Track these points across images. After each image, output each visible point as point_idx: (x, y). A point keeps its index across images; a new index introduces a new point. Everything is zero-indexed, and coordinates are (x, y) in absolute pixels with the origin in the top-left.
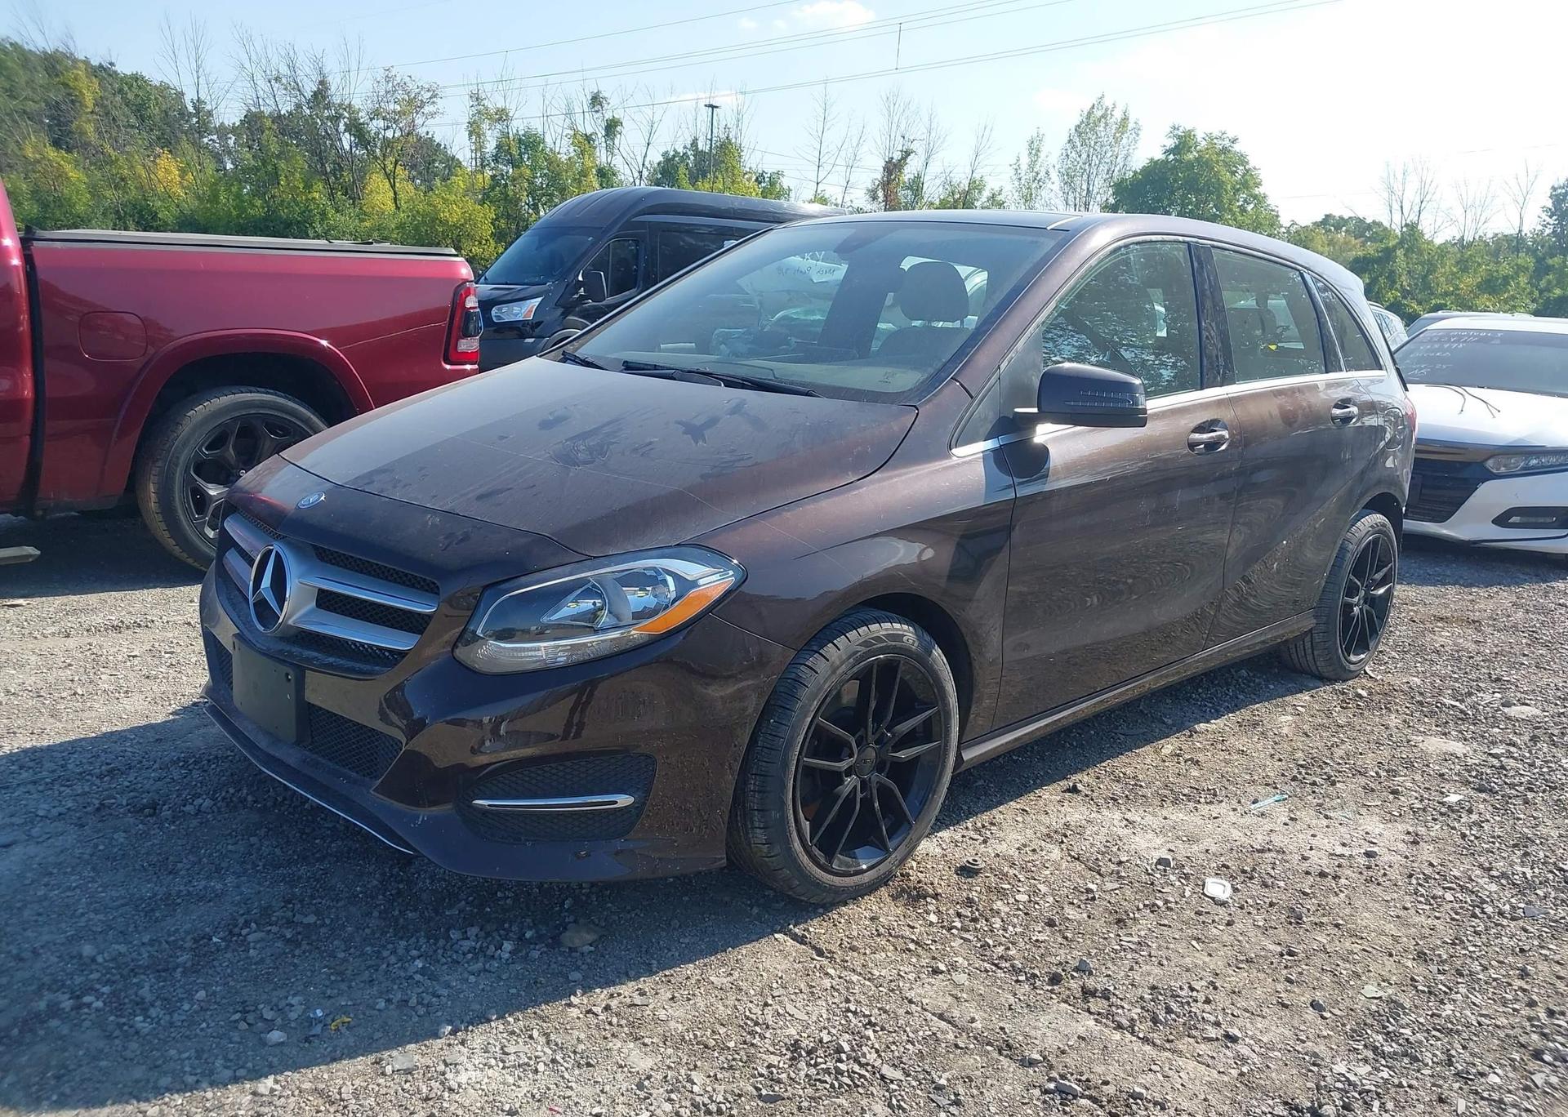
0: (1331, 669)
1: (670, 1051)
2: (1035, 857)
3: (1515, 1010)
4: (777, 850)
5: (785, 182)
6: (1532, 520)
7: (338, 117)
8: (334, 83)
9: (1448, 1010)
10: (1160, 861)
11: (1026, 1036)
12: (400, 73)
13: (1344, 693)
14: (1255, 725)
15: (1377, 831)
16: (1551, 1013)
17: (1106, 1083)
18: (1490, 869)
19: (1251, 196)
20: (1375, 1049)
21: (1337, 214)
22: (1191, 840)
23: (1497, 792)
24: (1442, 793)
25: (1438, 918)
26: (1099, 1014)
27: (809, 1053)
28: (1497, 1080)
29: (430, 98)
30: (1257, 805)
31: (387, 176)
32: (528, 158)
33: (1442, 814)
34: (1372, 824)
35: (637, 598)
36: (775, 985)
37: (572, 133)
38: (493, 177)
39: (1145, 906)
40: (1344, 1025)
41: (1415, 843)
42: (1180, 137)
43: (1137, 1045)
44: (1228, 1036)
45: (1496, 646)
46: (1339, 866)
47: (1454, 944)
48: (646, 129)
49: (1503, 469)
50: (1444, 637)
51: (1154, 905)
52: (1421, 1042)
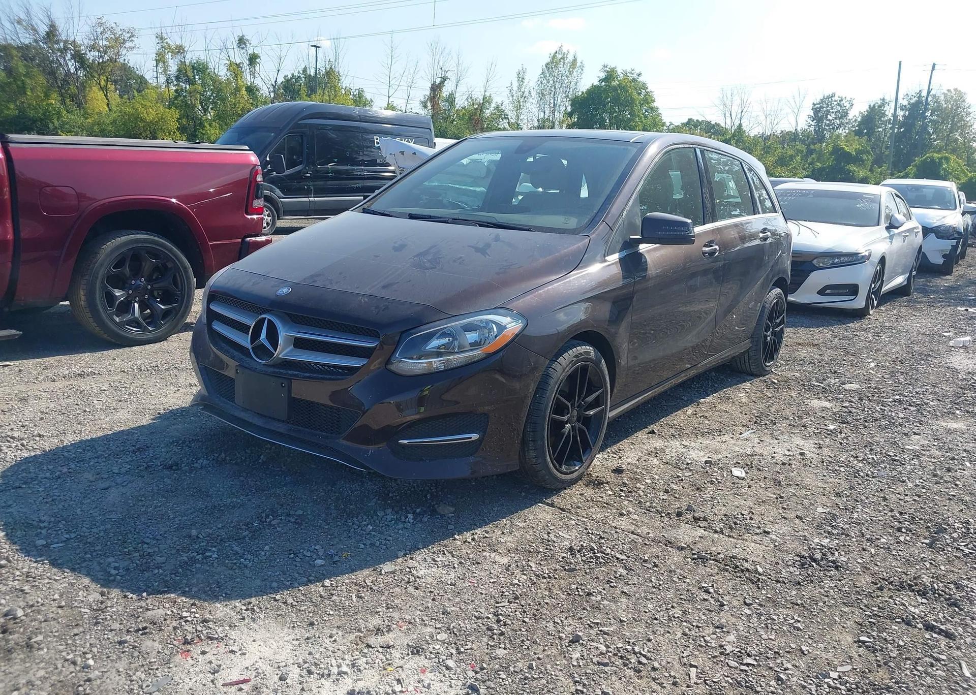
0: (758, 369)
1: (513, 555)
2: (647, 464)
3: (885, 513)
4: (540, 461)
5: (368, 96)
6: (836, 291)
7: (66, 49)
8: (61, 26)
9: (856, 515)
10: (706, 462)
11: (676, 538)
12: (110, 20)
13: (766, 382)
14: (728, 399)
15: (802, 444)
16: (901, 513)
17: (719, 553)
18: (857, 457)
19: (650, 108)
20: (829, 533)
21: (695, 118)
22: (717, 452)
23: (851, 423)
24: (826, 425)
25: (840, 479)
26: (705, 527)
27: (579, 551)
28: (885, 541)
29: (130, 37)
30: (742, 435)
31: (102, 89)
32: (199, 79)
33: (828, 434)
34: (798, 441)
35: (472, 337)
36: (549, 525)
37: (228, 62)
38: (176, 91)
39: (708, 482)
40: (813, 524)
41: (820, 448)
42: (608, 72)
43: (726, 538)
44: (765, 532)
45: (830, 356)
46: (790, 460)
47: (850, 489)
48: (276, 61)
49: (821, 264)
50: (803, 353)
51: (712, 481)
52: (848, 529)
